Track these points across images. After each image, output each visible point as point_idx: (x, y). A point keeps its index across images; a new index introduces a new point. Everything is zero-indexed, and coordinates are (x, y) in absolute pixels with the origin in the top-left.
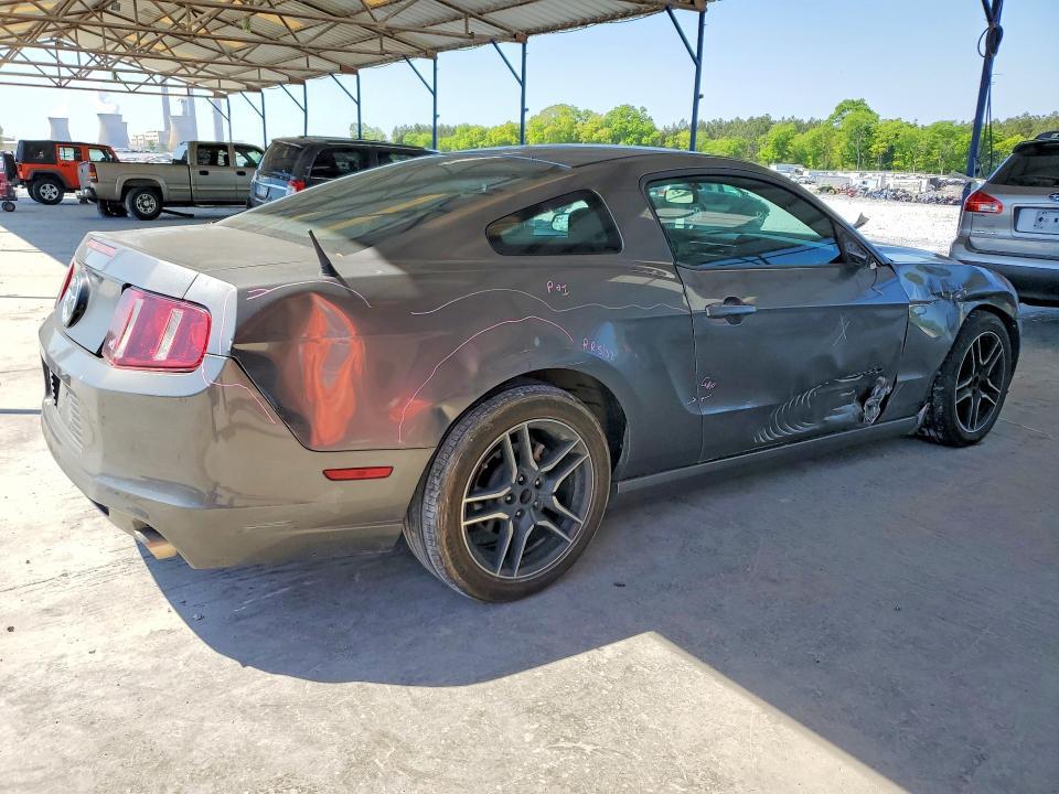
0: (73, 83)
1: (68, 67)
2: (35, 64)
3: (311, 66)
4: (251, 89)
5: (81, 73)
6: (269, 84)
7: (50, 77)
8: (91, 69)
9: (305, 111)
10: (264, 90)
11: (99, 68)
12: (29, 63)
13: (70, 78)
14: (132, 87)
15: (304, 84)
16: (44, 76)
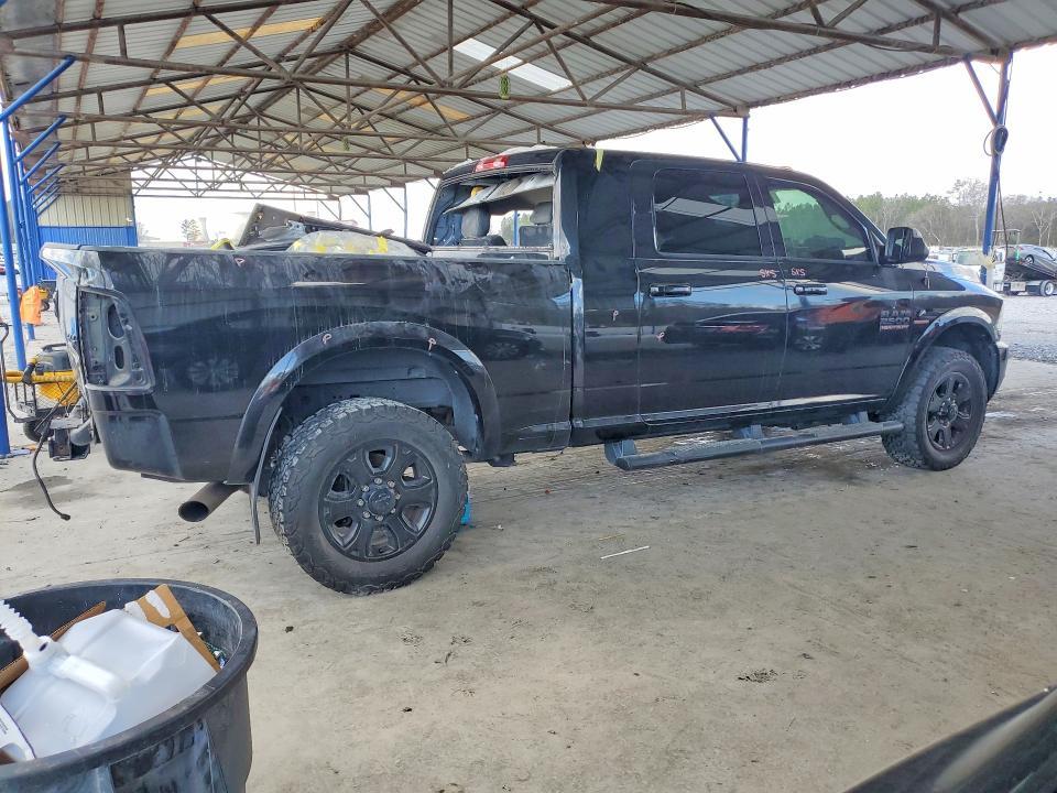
0: (207, 194)
1: (205, 182)
2: (181, 181)
3: (408, 173)
4: (358, 192)
5: (214, 185)
6: (373, 187)
7: (190, 190)
8: (221, 183)
9: (406, 211)
10: (370, 192)
11: (229, 181)
12: (176, 180)
13: (205, 190)
14: (257, 195)
15: (405, 187)
16: (186, 189)
